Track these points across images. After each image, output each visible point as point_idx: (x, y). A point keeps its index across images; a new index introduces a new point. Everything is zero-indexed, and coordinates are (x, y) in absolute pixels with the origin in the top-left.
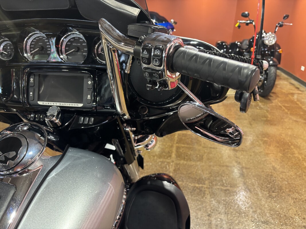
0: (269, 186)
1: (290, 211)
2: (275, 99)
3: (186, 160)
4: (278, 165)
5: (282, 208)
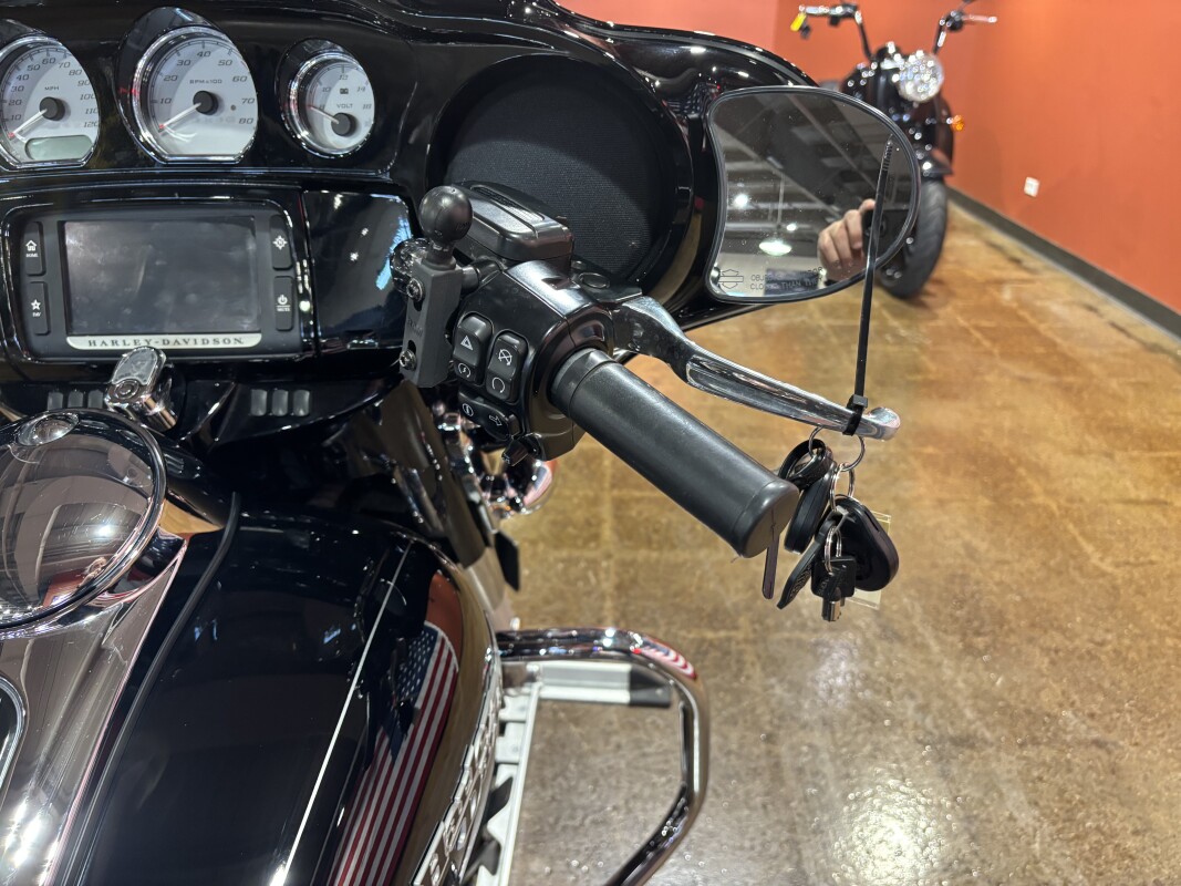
0: (958, 613)
1: (1043, 694)
2: (944, 304)
3: (655, 546)
4: (983, 540)
5: (1013, 687)
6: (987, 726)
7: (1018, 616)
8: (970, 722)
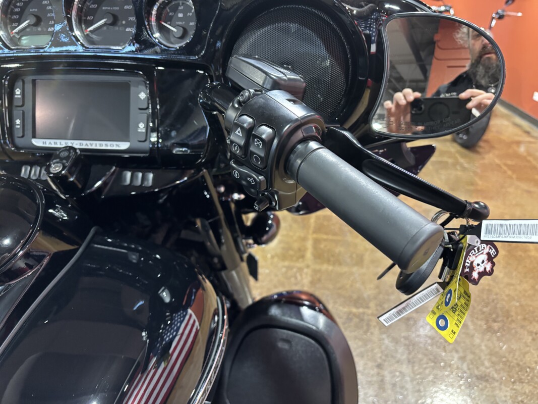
2: (488, 153)
3: (331, 263)
5: (511, 351)
6: (496, 371)
7: (517, 314)
8: (487, 368)
